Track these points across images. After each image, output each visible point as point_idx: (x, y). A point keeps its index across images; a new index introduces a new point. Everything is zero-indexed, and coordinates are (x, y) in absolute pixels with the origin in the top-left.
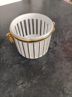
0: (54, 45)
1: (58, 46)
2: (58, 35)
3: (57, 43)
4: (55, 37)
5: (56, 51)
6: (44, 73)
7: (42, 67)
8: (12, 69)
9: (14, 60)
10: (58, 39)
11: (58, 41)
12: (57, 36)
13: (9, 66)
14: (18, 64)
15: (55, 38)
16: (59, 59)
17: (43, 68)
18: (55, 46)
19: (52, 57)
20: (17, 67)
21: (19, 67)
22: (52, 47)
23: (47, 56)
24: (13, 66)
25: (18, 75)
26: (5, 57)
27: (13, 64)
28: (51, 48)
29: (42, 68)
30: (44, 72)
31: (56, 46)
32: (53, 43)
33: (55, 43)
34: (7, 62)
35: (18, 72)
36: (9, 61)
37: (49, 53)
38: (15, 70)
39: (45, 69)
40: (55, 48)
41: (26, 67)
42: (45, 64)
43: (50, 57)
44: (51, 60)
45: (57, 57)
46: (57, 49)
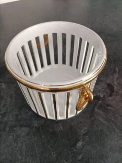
0: (107, 93)
1: (117, 95)
2: (117, 69)
3: (115, 87)
4: (111, 74)
5: (111, 107)
6: (80, 157)
7: (77, 141)
8: (13, 136)
9: (19, 117)
10: (118, 78)
11: (116, 83)
12: (115, 72)
13: (7, 129)
14: (26, 126)
15: (112, 76)
16: (116, 127)
17: (80, 144)
18: (109, 93)
19: (102, 120)
20: (23, 134)
21: (28, 134)
22: (102, 96)
23: (91, 116)
24: (15, 129)
25: (24, 152)
26: (3, 107)
27: (15, 126)
28: (100, 97)
29: (77, 144)
30: (80, 154)
31: (111, 95)
32: (106, 86)
33: (110, 87)
34: (6, 119)
35: (24, 146)
36: (8, 118)
37: (96, 109)
38: (18, 139)
39: (83, 146)
40: (109, 98)
41: (41, 137)
42: (84, 135)
43: (95, 119)
44: (99, 127)
45: (113, 122)
46: (114, 102)
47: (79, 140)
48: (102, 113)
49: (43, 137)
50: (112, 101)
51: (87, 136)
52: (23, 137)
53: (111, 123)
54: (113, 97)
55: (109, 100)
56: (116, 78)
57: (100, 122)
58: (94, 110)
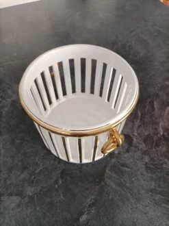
1: (135, 151)
2: (140, 114)
3: (135, 140)
5: (127, 167)
7: (81, 214)
9: (8, 182)
10: (139, 126)
11: (136, 134)
15: (131, 124)
16: (131, 195)
17: (84, 218)
18: (126, 148)
19: (114, 186)
20: (13, 205)
21: (18, 206)
22: (116, 152)
24: (2, 198)
29: (80, 219)
31: (128, 151)
33: (128, 138)
37: (107, 171)
38: (6, 212)
39: (88, 221)
40: (126, 155)
41: (36, 209)
42: (90, 206)
43: (106, 184)
44: (109, 196)
45: (128, 188)
46: (131, 160)
47: (83, 213)
48: (114, 175)
49: (38, 209)
50: (129, 158)
51: (93, 208)
52: (13, 209)
53: (125, 189)
54: (130, 153)
55: (125, 158)
56: (137, 126)
57: (112, 188)
58: (105, 171)
